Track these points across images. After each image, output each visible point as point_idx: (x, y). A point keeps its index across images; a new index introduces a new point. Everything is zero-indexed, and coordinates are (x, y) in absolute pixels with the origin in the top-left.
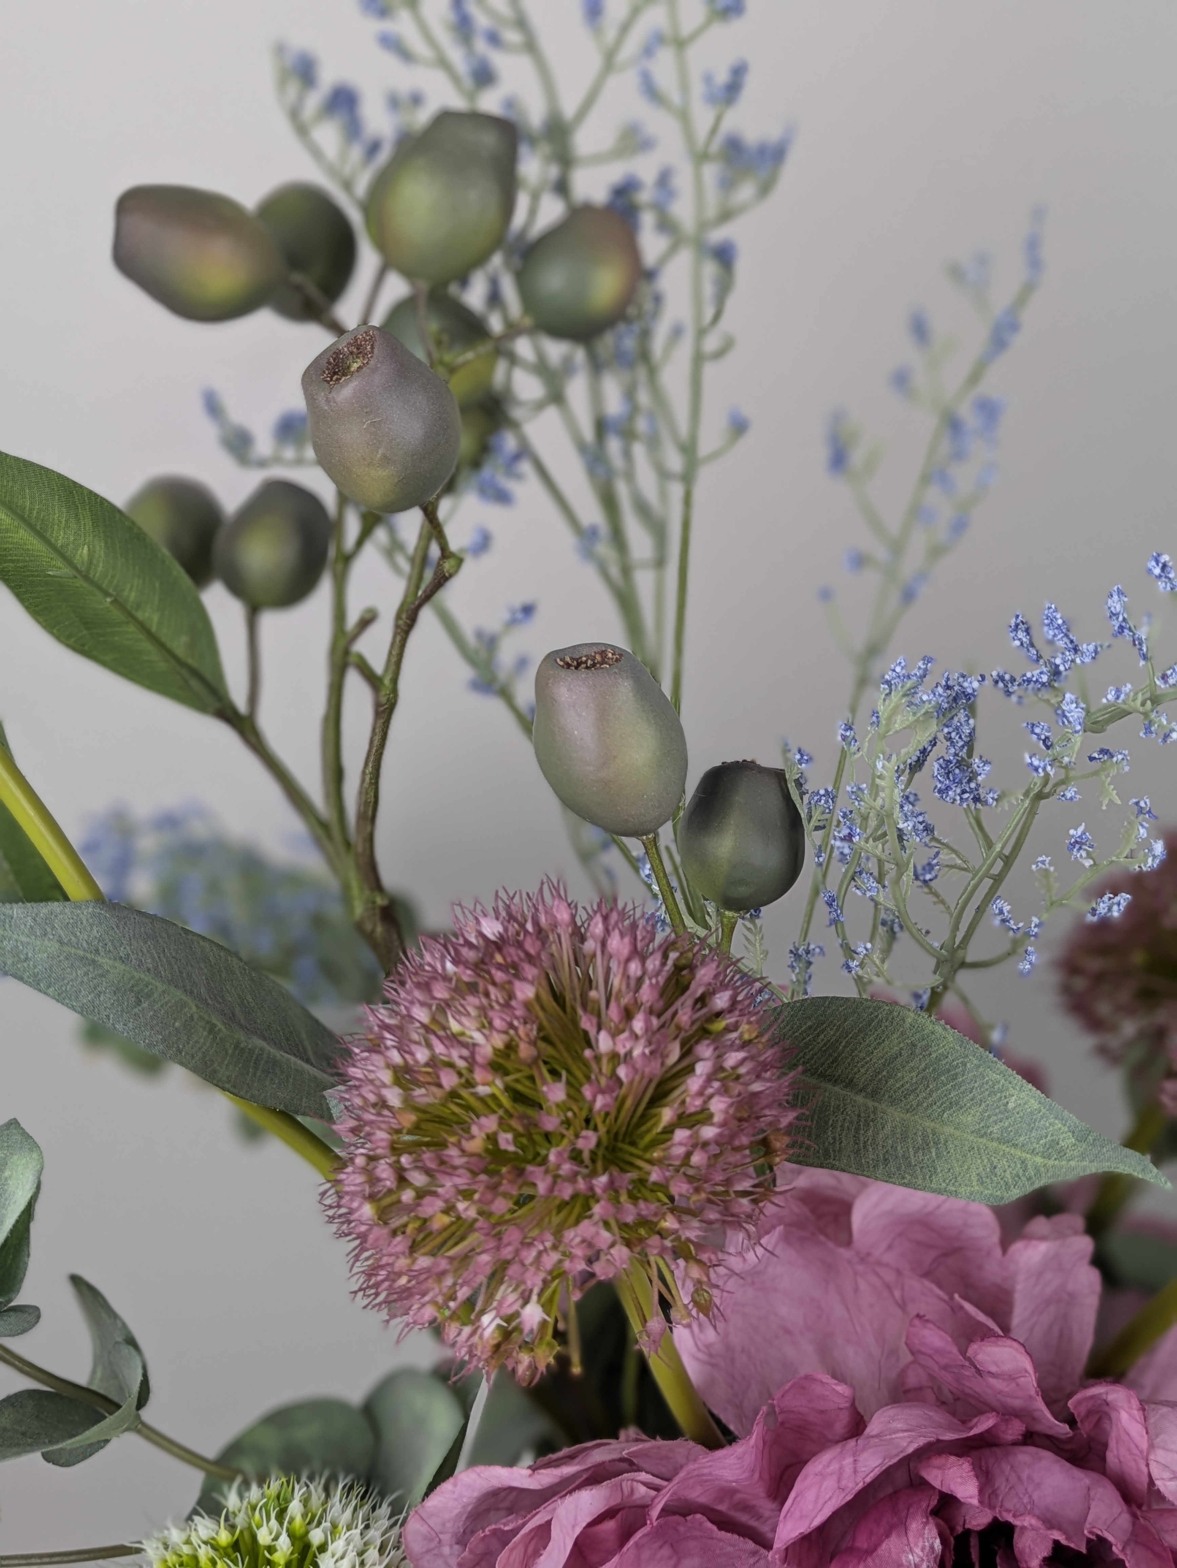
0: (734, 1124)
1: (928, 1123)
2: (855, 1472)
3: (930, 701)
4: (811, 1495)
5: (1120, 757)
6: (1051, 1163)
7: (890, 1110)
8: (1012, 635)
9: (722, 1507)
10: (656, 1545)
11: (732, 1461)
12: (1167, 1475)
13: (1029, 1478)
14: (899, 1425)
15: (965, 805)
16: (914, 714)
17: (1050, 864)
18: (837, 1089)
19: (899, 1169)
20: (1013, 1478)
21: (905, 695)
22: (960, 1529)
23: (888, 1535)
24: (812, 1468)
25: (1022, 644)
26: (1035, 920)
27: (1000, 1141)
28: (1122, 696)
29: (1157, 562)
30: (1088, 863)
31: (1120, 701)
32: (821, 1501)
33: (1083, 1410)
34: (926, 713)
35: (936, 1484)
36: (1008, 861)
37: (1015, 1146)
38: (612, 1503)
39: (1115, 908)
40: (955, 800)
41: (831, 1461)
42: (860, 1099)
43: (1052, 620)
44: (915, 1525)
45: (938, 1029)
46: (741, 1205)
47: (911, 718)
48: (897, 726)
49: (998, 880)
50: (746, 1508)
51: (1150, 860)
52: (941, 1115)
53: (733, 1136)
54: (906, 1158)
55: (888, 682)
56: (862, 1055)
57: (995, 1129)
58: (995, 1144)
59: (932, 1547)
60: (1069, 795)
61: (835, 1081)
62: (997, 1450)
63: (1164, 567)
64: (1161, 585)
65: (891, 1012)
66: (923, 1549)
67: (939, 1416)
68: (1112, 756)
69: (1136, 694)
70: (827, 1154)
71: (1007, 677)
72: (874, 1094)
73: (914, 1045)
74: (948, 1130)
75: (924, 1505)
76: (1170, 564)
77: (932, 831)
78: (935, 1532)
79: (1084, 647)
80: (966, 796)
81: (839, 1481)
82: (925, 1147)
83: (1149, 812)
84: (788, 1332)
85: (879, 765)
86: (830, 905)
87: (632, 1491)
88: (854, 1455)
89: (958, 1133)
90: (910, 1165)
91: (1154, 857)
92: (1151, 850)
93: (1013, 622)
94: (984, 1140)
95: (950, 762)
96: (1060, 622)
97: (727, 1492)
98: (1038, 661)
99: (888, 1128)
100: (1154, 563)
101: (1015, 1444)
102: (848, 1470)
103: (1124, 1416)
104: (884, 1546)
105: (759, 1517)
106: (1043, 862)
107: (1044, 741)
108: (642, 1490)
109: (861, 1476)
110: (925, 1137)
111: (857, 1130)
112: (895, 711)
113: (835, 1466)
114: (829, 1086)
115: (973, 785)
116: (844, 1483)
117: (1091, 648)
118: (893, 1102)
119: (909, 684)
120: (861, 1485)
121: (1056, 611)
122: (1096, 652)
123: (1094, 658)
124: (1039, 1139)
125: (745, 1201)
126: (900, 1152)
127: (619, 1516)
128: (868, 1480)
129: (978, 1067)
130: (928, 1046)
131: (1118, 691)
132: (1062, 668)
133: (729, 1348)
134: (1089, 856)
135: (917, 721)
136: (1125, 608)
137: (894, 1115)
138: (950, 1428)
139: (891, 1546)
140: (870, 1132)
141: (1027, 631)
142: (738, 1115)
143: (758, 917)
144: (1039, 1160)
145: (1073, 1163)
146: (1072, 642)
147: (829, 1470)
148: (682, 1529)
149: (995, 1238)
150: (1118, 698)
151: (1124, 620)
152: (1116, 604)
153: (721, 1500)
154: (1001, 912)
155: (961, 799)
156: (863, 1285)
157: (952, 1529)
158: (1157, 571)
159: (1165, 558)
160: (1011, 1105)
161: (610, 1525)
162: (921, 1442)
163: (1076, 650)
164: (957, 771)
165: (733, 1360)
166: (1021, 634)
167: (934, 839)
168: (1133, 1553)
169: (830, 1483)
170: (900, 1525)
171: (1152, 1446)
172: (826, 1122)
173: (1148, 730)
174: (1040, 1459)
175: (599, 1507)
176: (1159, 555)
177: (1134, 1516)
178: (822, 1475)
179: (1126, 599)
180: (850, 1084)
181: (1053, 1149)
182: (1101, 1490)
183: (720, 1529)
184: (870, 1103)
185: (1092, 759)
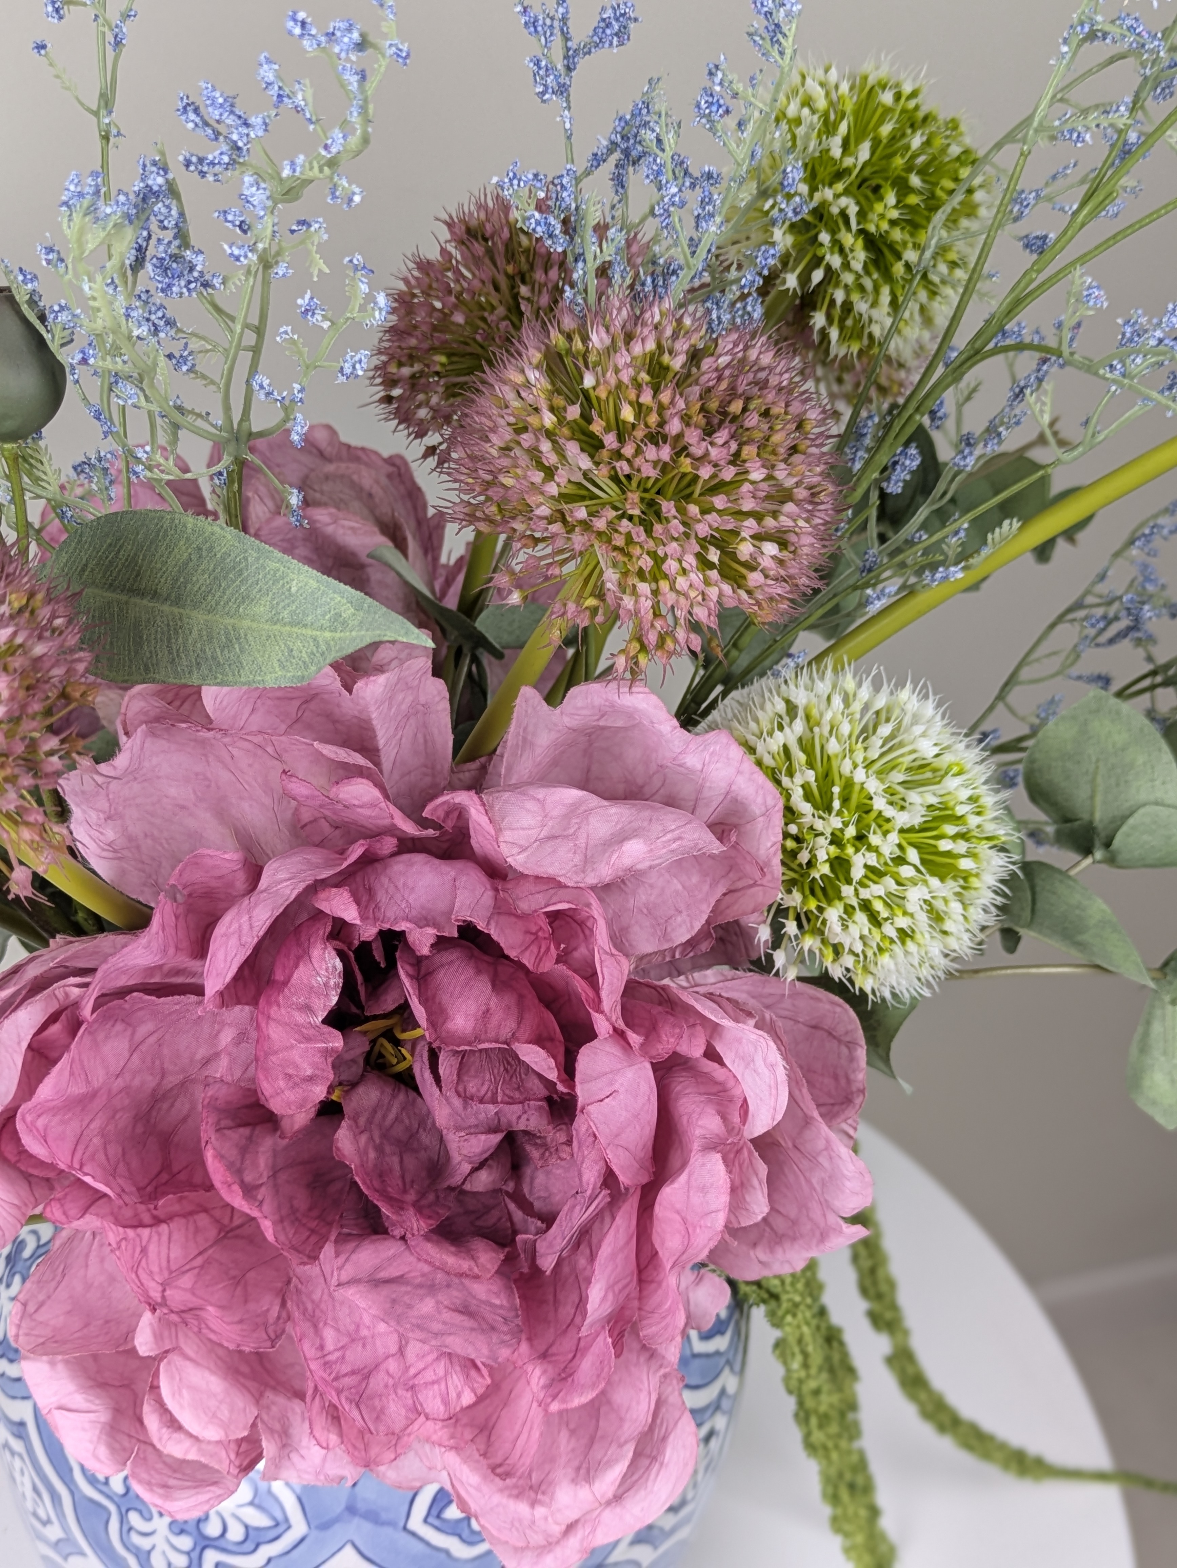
0: (22, 694)
1: (228, 621)
2: (251, 927)
3: (115, 212)
4: (221, 955)
5: (317, 226)
6: (338, 635)
7: (194, 614)
8: (183, 118)
9: (156, 979)
10: (108, 1026)
11: (140, 951)
12: (515, 851)
13: (404, 884)
14: (282, 876)
15: (194, 294)
16: (104, 229)
17: (293, 333)
18: (145, 602)
19: (210, 670)
20: (391, 890)
21: (85, 215)
22: (356, 943)
23: (296, 966)
24: (220, 930)
25: (196, 125)
26: (297, 386)
27: (292, 624)
28: (298, 169)
29: (295, 20)
30: (326, 325)
31: (297, 174)
32: (229, 959)
33: (441, 813)
34: (115, 225)
35: (328, 911)
36: (259, 331)
37: (305, 626)
38: (51, 1010)
39: (358, 366)
40: (181, 294)
41: (231, 923)
42: (166, 608)
43: (214, 99)
44: (316, 952)
45: (216, 529)
46: (52, 764)
47: (102, 234)
48: (90, 246)
49: (256, 350)
50: (178, 972)
51: (377, 313)
52: (237, 611)
53: (23, 707)
54: (214, 658)
55: (66, 203)
56: (159, 566)
57: (285, 614)
58: (288, 628)
59: (334, 967)
60: (281, 273)
61: (142, 594)
62: (378, 866)
63: (303, 24)
64: (306, 43)
65: (173, 520)
66: (327, 970)
67: (315, 856)
68: (310, 226)
69: (311, 163)
70: (147, 669)
71: (194, 159)
72: (178, 601)
73: (200, 549)
74: (246, 623)
75: (321, 932)
76: (309, 20)
77: (175, 323)
78: (334, 953)
79: (252, 120)
80: (192, 286)
81: (240, 938)
82: (228, 645)
83: (364, 268)
84: (183, 807)
85: (86, 288)
86: (99, 419)
87: (67, 995)
88: (249, 912)
89: (254, 625)
90: (219, 665)
91: (380, 309)
92: (376, 303)
93: (180, 105)
94: (278, 627)
95: (163, 259)
96: (221, 100)
97: (151, 970)
98: (217, 139)
99: (195, 633)
100: (291, 23)
101: (393, 855)
102: (246, 927)
103: (473, 811)
104: (295, 976)
105: (194, 975)
106: (286, 333)
107: (240, 226)
108: (76, 991)
109: (256, 929)
110: (227, 634)
111: (169, 640)
112: (82, 232)
113: (235, 926)
114: (137, 600)
115: (196, 274)
116: (244, 939)
117: (259, 120)
118: (195, 606)
119: (86, 202)
120: (256, 940)
121: (214, 89)
122: (266, 124)
123: (266, 130)
124: (324, 615)
125: (55, 759)
126: (209, 653)
127: (63, 1017)
128: (261, 933)
129: (258, 559)
130: (211, 549)
131: (293, 164)
132: (240, 144)
133: (130, 839)
134: (325, 318)
135: (109, 234)
136: (278, 77)
137: (198, 618)
138: (327, 865)
139: (301, 974)
140: (180, 640)
141: (196, 111)
142: (26, 683)
143: (40, 438)
144: (328, 634)
145: (354, 633)
146: (240, 117)
147: (232, 930)
148: (127, 1006)
149: (338, 684)
150: (294, 171)
151: (280, 88)
152: (268, 73)
153: (152, 976)
154: (262, 387)
155: (189, 290)
156: (235, 752)
157: (349, 945)
158: (297, 31)
159: (301, 15)
160: (294, 589)
161: (55, 1029)
162: (302, 886)
163: (246, 124)
164: (174, 265)
165: (138, 847)
166: (192, 116)
167: (179, 330)
168: (497, 923)
169: (233, 941)
170: (304, 955)
171: (499, 831)
172: (141, 637)
173: (334, 197)
174: (412, 865)
175: (41, 1019)
176: (295, 13)
177: (496, 890)
178: (226, 935)
179: (276, 67)
180: (155, 595)
181: (338, 622)
182: (464, 878)
183: (159, 997)
184: (176, 610)
185: (293, 232)
